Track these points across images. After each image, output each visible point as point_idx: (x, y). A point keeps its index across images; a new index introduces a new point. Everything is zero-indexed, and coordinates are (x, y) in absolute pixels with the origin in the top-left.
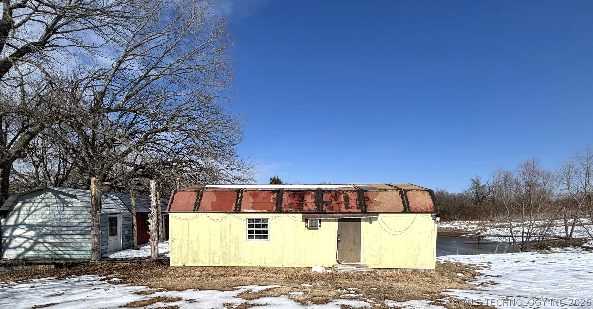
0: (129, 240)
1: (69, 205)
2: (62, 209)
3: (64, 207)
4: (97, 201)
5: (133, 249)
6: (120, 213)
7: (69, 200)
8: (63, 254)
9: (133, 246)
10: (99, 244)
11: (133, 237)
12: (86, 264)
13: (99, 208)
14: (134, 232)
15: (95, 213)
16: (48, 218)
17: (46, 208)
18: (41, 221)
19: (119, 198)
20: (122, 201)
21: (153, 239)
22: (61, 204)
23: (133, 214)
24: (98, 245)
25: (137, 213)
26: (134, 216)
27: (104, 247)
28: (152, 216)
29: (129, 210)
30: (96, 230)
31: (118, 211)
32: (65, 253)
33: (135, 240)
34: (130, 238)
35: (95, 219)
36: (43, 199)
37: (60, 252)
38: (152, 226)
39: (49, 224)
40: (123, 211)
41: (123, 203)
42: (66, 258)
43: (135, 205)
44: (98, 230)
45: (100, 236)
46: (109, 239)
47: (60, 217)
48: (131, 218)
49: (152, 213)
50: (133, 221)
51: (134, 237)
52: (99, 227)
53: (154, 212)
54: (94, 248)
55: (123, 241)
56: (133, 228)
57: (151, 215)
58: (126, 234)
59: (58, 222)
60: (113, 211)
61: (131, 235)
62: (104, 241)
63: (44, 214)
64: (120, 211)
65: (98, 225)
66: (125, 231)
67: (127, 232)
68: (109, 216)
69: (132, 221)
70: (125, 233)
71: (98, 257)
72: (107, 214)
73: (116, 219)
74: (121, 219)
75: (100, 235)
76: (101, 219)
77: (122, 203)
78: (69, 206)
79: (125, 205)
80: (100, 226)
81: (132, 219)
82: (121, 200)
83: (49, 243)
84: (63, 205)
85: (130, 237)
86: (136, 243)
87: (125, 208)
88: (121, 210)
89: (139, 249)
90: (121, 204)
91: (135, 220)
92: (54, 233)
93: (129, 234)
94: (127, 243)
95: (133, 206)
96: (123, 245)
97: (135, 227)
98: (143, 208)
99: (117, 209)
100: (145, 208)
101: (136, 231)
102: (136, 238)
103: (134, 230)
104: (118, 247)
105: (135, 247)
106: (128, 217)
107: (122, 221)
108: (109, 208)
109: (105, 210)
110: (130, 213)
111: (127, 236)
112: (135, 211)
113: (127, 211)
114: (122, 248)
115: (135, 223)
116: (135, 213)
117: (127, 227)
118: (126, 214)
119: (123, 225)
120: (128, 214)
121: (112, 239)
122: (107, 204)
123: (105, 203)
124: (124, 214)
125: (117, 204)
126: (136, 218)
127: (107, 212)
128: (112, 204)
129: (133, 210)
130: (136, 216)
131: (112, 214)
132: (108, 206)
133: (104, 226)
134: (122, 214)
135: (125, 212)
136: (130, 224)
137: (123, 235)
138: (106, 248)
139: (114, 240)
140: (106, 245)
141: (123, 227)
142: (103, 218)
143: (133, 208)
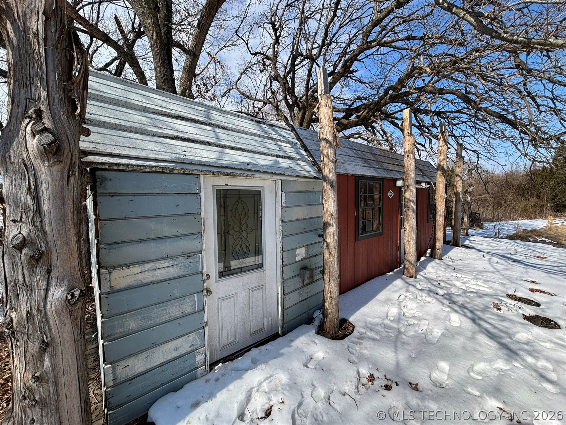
0: (312, 282)
14: (326, 256)
19: (288, 124)
20: (297, 135)
23: (325, 178)
25: (338, 175)
26: (327, 187)
27: (178, 349)
29: (314, 163)
31: (264, 161)
33: (331, 291)
40: (284, 163)
41: (299, 139)
43: (335, 138)
46: (211, 299)
50: (325, 208)
51: (327, 278)
55: (284, 293)
58: (298, 259)
60: (238, 158)
62: (177, 314)
64: (277, 162)
66: (295, 249)
67: (301, 253)
70: (295, 255)
73: (254, 197)
74: (278, 198)
77: (296, 141)
79: (304, 146)
82: (294, 131)
85: (311, 272)
86: (335, 302)
87: (299, 154)
88: (280, 160)
90: (288, 142)
91: (330, 205)
93: (311, 259)
94: (301, 300)
95: (323, 143)
96: (283, 309)
97: (332, 236)
98: (359, 162)
99: (265, 154)
100: (365, 165)
101: (334, 250)
102: (332, 282)
103: (328, 246)
104: (265, 320)
105: (331, 321)
106: (307, 191)
107: (284, 205)
108: (223, 143)
109: (186, 149)
110: (314, 175)
111: (304, 268)
112: (332, 165)
113: (307, 169)
114: (280, 322)
115: (332, 215)
116: (332, 176)
117: (302, 233)
118: (299, 179)
119: (286, 222)
120: (307, 177)
121: (233, 292)
122: (217, 130)
123: (210, 125)
124: (290, 178)
125: (272, 139)
126: (335, 196)
127: (193, 158)
128: (247, 134)
129: (326, 160)
130: (336, 188)
131: (227, 175)
132: (217, 135)
133: (167, 234)
134: (283, 178)
135: (297, 168)
136: (315, 218)
137: (286, 265)
138: (189, 349)
139: (243, 294)
140: (184, 338)
141: (285, 234)
142: (157, 191)
143: (325, 152)
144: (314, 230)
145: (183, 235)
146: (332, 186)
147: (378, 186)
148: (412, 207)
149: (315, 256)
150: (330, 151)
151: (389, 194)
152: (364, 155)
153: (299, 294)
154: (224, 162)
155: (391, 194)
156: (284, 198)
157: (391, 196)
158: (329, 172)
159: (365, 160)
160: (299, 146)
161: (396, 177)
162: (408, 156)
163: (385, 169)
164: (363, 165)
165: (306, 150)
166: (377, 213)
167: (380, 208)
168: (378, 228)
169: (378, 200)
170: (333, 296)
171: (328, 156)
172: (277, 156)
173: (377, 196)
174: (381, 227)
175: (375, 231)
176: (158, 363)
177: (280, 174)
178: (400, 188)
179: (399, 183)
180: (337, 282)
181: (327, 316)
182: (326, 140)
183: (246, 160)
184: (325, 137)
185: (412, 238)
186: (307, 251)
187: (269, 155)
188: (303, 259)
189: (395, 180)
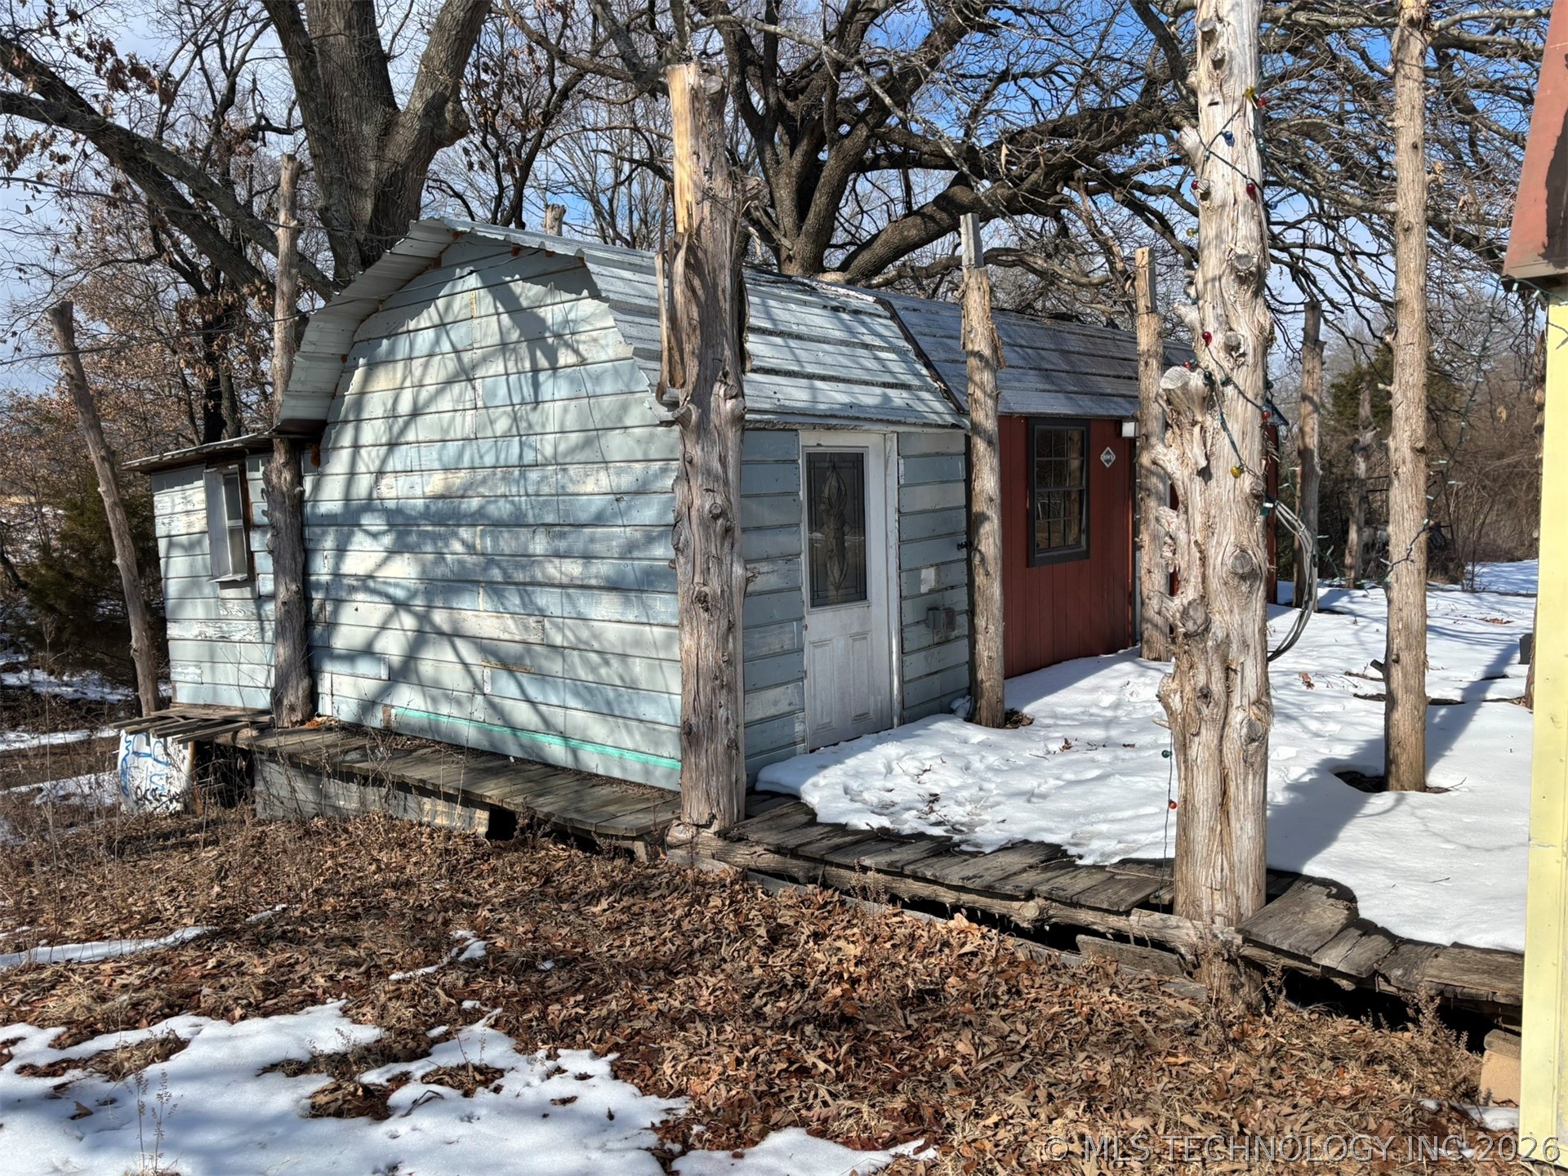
0: (947, 641)
1: (565, 357)
2: (528, 391)
3: (536, 371)
4: (711, 288)
5: (971, 718)
6: (884, 417)
7: (559, 318)
8: (541, 726)
9: (973, 689)
10: (729, 688)
11: (972, 613)
12: (640, 848)
13: (728, 353)
14: (980, 579)
15: (701, 396)
16: (466, 462)
17: (456, 388)
18: (436, 483)
19: (879, 301)
20: (902, 327)
21: (1217, 688)
22: (523, 348)
23: (976, 428)
24: (723, 697)
25: (1004, 420)
26: (980, 445)
27: (775, 703)
28: (1211, 397)
29: (947, 395)
30: (708, 557)
31: (869, 397)
32: (548, 726)
33: (990, 646)
34: (951, 624)
35: (696, 452)
36: (441, 326)
37: (522, 714)
38: (1209, 528)
39: (475, 503)
40: (898, 397)
41: (909, 338)
42: (551, 761)
43: (995, 349)
44: (719, 561)
45: (738, 610)
46: (809, 636)
47: (521, 456)
48: (961, 465)
49: (1212, 357)
50: (977, 486)
51: (981, 622)
52: (728, 531)
53: (1232, 348)
54: (693, 721)
55: (902, 651)
56: (970, 545)
57: (1196, 380)
58: (924, 589)
59: (514, 490)
60: (835, 396)
61: (959, 599)
62: (776, 648)
63: (452, 435)
64: (886, 398)
65: (723, 514)
66: (918, 569)
67: (929, 578)
68: (809, 439)
69: (969, 482)
70: (919, 582)
71: (724, 801)
72: (787, 421)
73: (853, 465)
74: (893, 468)
75: (737, 600)
76: (742, 463)
77: (903, 343)
78: (562, 362)
79: (921, 355)
80: (737, 525)
81: (969, 467)
82: (894, 317)
83: (477, 642)
84: (533, 360)
85: (951, 614)
86: (998, 666)
87: (918, 375)
88: (891, 392)
89: (1011, 719)
90: (893, 349)
91: (987, 482)
92: (496, 574)
93: (946, 593)
94: (928, 671)
95: (973, 362)
96: (902, 682)
97: (991, 540)
98: (1032, 380)
99: (866, 383)
100: (1047, 387)
101: (994, 568)
102: (992, 628)
103: (983, 560)
104: (872, 698)
105: (989, 704)
106: (937, 454)
107: (902, 482)
108: (810, 369)
109: (776, 388)
110: (950, 419)
111: (933, 609)
112: (990, 403)
113: (934, 407)
114: (896, 706)
115: (991, 500)
116: (990, 425)
117: (930, 538)
118: (926, 430)
119: (906, 514)
120: (939, 426)
121: (829, 636)
122: (792, 343)
123: (781, 334)
124: (913, 429)
125: (866, 346)
126: (995, 462)
127: (787, 403)
128: (829, 343)
129: (979, 394)
130: (997, 446)
131: (829, 428)
132: (794, 354)
133: (767, 523)
134: (901, 429)
135: (920, 407)
136: (950, 509)
137: (906, 598)
138: (787, 709)
139: (841, 643)
140: (782, 689)
141: (904, 537)
142: (758, 457)
143: (977, 378)
144: (950, 534)
145: (782, 526)
146: (990, 443)
147: (1076, 437)
148: (1156, 487)
149: (952, 587)
150: (986, 377)
151: (1103, 457)
152: (1043, 358)
153: (926, 658)
154: (822, 407)
155: (1108, 457)
156: (902, 468)
157: (1108, 461)
158: (984, 416)
159: (1046, 374)
160: (912, 355)
161: (1121, 412)
162: (1147, 363)
163: (1094, 394)
164: (1041, 386)
165: (928, 365)
166: (1076, 506)
167: (1081, 492)
168: (1078, 542)
169: (1078, 474)
170: (994, 655)
171: (982, 386)
172: (885, 385)
173: (1075, 464)
174: (1084, 537)
175: (1070, 547)
176: (758, 717)
177: (898, 423)
178: (1132, 441)
179: (1128, 429)
180: (1001, 629)
181: (982, 696)
182: (978, 355)
183: (844, 399)
184: (976, 349)
185: (1157, 565)
186: (938, 574)
187: (873, 384)
188: (931, 592)
189: (1118, 422)
